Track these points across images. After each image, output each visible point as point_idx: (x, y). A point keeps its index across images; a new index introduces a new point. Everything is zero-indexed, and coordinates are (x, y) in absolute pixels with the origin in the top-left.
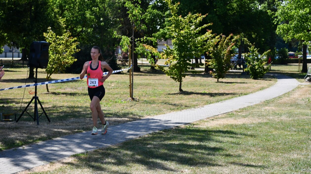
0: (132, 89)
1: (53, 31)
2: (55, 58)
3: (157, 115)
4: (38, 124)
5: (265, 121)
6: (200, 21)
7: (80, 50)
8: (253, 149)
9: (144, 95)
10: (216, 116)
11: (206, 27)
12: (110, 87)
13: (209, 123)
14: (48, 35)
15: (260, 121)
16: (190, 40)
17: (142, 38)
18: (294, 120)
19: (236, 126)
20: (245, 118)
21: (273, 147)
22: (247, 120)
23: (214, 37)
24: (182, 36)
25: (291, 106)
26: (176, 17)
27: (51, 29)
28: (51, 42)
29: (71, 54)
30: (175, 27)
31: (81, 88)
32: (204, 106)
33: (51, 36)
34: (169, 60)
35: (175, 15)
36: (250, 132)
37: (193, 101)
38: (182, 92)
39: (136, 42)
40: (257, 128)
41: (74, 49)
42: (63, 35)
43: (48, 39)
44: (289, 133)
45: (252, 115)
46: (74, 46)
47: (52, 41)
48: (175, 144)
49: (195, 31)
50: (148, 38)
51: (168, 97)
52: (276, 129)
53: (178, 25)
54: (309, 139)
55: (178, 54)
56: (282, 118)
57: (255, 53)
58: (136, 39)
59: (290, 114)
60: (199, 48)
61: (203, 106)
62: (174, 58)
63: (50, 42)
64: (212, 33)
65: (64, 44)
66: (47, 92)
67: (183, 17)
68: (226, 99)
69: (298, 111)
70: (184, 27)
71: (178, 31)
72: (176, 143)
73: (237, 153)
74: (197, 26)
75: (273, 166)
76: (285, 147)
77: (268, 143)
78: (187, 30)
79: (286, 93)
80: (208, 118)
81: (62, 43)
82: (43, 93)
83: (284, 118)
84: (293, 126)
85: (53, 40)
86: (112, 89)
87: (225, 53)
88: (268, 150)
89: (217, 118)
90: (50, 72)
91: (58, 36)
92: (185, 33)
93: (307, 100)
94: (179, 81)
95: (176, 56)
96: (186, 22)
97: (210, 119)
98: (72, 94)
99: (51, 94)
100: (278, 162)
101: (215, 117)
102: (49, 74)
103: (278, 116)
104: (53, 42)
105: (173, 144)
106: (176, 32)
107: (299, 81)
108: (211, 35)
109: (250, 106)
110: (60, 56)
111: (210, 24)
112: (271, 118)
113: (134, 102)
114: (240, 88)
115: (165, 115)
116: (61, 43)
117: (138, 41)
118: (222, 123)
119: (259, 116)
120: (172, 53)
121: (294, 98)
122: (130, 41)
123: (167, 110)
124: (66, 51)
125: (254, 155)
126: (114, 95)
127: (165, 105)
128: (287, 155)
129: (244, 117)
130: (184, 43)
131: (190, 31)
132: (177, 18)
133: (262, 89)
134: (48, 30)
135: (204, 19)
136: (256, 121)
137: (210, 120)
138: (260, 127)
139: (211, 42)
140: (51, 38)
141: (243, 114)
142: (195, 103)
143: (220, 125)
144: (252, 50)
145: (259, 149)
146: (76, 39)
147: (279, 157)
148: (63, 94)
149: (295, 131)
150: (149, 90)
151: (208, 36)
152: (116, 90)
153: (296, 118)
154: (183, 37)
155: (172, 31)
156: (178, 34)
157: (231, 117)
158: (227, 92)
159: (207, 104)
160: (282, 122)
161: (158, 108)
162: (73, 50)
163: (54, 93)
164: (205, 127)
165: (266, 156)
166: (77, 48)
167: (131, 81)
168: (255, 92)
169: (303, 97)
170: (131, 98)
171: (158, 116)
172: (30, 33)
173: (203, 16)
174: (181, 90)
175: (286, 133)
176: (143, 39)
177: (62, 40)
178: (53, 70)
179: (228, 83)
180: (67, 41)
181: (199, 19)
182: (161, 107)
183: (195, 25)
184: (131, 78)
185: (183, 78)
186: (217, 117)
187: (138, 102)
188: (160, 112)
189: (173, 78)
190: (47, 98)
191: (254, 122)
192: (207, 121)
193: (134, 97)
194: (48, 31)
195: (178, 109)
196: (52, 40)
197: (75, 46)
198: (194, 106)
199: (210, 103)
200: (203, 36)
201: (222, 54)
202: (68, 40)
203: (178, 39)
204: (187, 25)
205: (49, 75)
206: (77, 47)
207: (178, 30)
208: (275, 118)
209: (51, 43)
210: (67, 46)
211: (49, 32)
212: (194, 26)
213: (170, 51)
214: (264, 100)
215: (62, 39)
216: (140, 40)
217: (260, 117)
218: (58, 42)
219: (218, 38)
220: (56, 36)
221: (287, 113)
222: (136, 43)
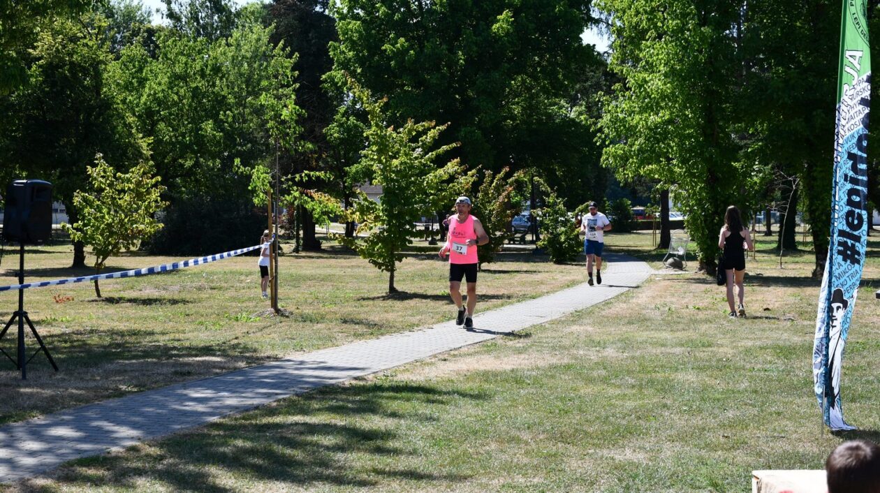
0: (276, 290)
1: (107, 163)
2: (113, 222)
3: (318, 348)
4: (24, 377)
5: (566, 361)
6: (434, 138)
7: (168, 203)
8: (526, 436)
9: (310, 301)
10: (455, 349)
11: (447, 151)
12: (242, 285)
13: (434, 369)
14: (97, 171)
15: (554, 361)
16: (413, 179)
17: (297, 176)
18: (633, 358)
19: (495, 375)
20: (520, 353)
21: (576, 430)
22: (524, 359)
23: (465, 173)
24: (394, 172)
25: (630, 323)
26: (381, 128)
27: (103, 158)
28: (103, 186)
29: (149, 212)
30: (380, 152)
31: (177, 287)
32: (435, 326)
33: (102, 174)
34: (366, 225)
35: (377, 125)
36: (527, 391)
37: (412, 315)
38: (395, 294)
39: (282, 183)
40: (545, 380)
41: (156, 201)
42: (131, 170)
43: (95, 179)
44: (618, 392)
45: (540, 346)
46: (155, 195)
47: (105, 184)
48: (335, 425)
49: (423, 161)
50: (312, 173)
51: (362, 306)
52: (590, 381)
53: (383, 147)
54: (665, 406)
55: (386, 210)
56: (605, 354)
57: (559, 208)
58: (285, 177)
59: (626, 343)
60: (431, 197)
61: (431, 326)
62: (377, 218)
63: (101, 187)
64: (460, 164)
65: (134, 192)
66: (97, 298)
67: (395, 130)
68: (488, 309)
69: (643, 335)
70: (398, 152)
71: (384, 160)
72: (339, 424)
73: (484, 448)
74: (427, 149)
75: (568, 486)
76: (606, 428)
77: (566, 420)
78: (403, 159)
79: (622, 294)
80: (435, 356)
81: (129, 188)
82: (87, 299)
83: (610, 352)
84: (629, 372)
85: (108, 182)
86: (244, 289)
87: (494, 209)
88: (563, 438)
89: (455, 356)
90: (103, 253)
91: (119, 174)
92: (401, 164)
93: (667, 309)
94: (388, 270)
95: (381, 214)
96: (401, 141)
97: (441, 357)
98: (148, 302)
99: (103, 300)
100: (585, 472)
101: (452, 353)
102: (101, 257)
103: (597, 349)
104: (108, 186)
105: (331, 426)
106: (380, 162)
107: (652, 267)
108: (456, 168)
109: (538, 325)
110: (126, 217)
111: (454, 145)
112: (581, 352)
113: (278, 318)
114: (524, 284)
115: (338, 349)
116: (126, 189)
117: (287, 180)
118: (465, 367)
119: (554, 348)
120: (372, 209)
121: (638, 305)
122: (270, 183)
123: (347, 336)
124: (139, 207)
125: (527, 453)
126: (243, 302)
127: (345, 326)
128: (608, 451)
129: (519, 351)
130: (400, 188)
131: (411, 159)
132: (382, 132)
133: (573, 284)
134: (97, 159)
135: (441, 133)
136: (545, 360)
137: (439, 360)
138: (553, 377)
139: (458, 183)
140: (103, 177)
141: (518, 345)
142: (415, 320)
143: (458, 373)
144: (551, 201)
145: (541, 437)
146: (159, 178)
147: (587, 457)
148: (130, 301)
149: (633, 387)
150: (326, 290)
151: (451, 171)
152: (253, 291)
153: (638, 354)
154: (397, 172)
155: (372, 159)
156: (385, 168)
157: (488, 352)
158: (490, 293)
159: (443, 321)
160: (603, 364)
161: (327, 332)
162: (153, 204)
163: (111, 300)
164: (422, 379)
165: (555, 455)
166: (161, 201)
167: (274, 271)
168: (554, 292)
169: (658, 301)
170: (272, 309)
171: (321, 351)
172: (74, 169)
173: (441, 128)
174: (392, 289)
175: (612, 391)
176: (301, 177)
177: (127, 183)
178: (110, 248)
179: (500, 272)
180: (139, 184)
181: (431, 133)
182: (335, 331)
183: (422, 146)
184: (274, 263)
185: (397, 263)
186: (456, 353)
187: (287, 317)
188: (328, 341)
189: (375, 263)
190: (90, 311)
191: (541, 363)
192: (432, 364)
193: (279, 307)
194: (96, 162)
195: (372, 334)
196: (106, 181)
197: (157, 194)
198: (411, 327)
199: (449, 320)
200: (440, 171)
201: (487, 210)
202: (141, 182)
203: (386, 179)
204: (405, 146)
205: (100, 261)
206: (163, 197)
207: (385, 158)
208: (590, 353)
209: (105, 189)
210: (140, 196)
211: (98, 164)
212: (420, 149)
213: (367, 203)
214: (572, 310)
215: (129, 181)
216: (293, 179)
217: (556, 350)
218: (119, 187)
219: (472, 176)
220: (115, 175)
221: (618, 340)
222: (284, 186)
